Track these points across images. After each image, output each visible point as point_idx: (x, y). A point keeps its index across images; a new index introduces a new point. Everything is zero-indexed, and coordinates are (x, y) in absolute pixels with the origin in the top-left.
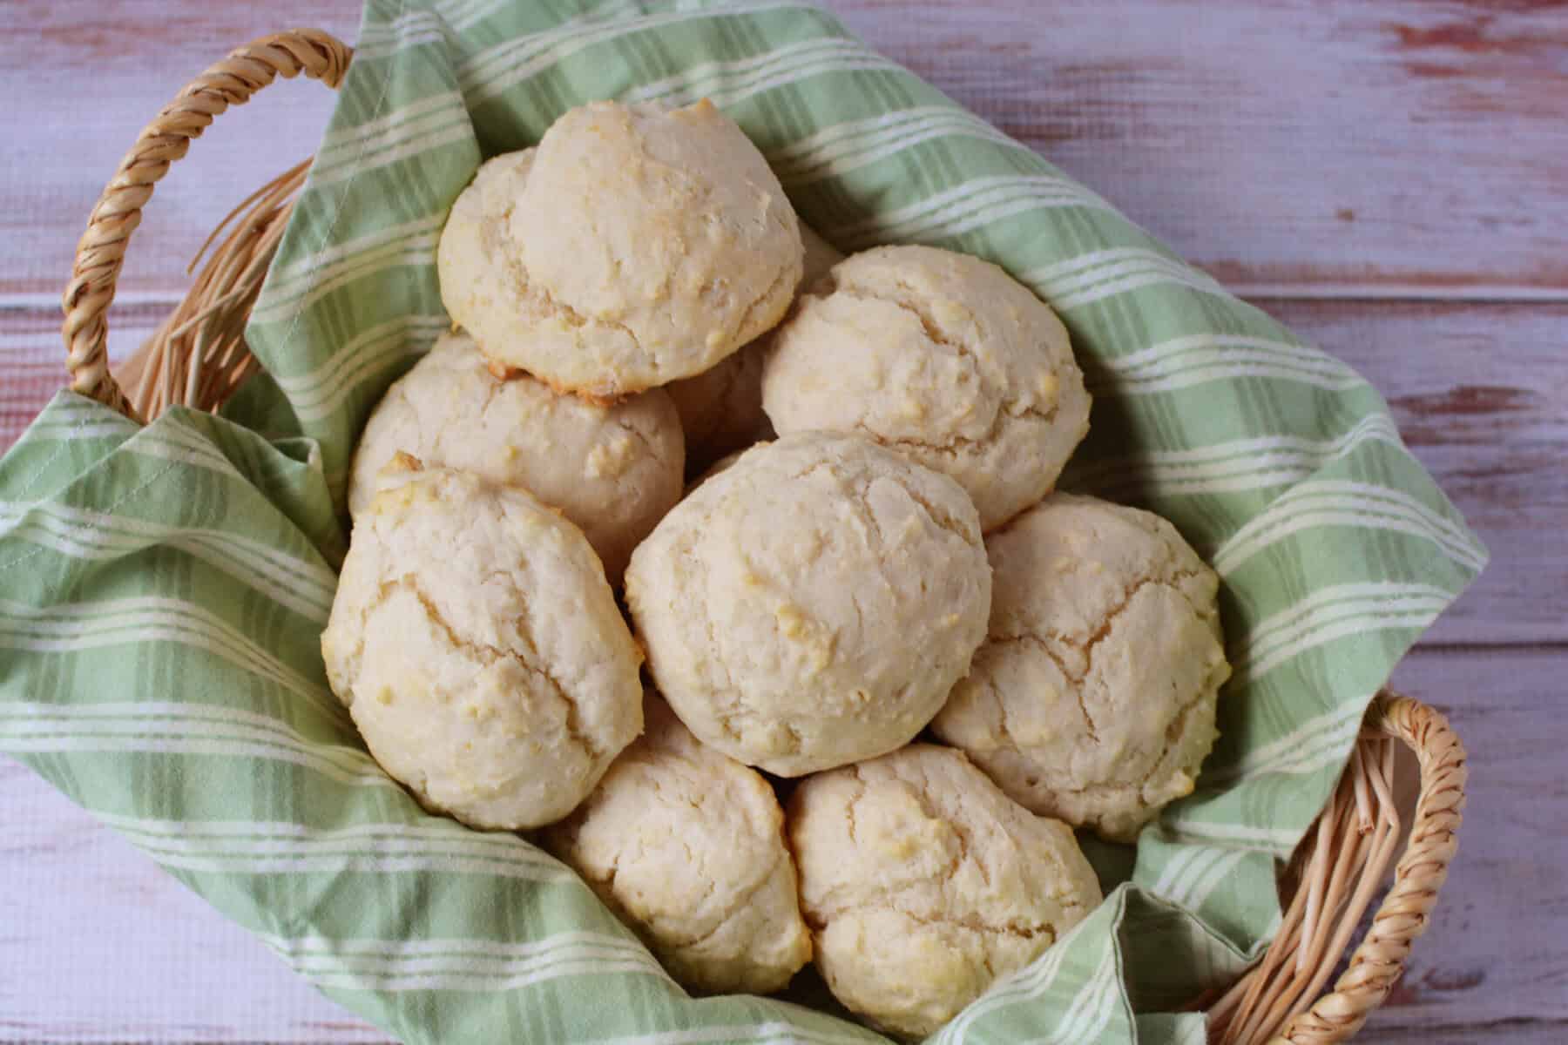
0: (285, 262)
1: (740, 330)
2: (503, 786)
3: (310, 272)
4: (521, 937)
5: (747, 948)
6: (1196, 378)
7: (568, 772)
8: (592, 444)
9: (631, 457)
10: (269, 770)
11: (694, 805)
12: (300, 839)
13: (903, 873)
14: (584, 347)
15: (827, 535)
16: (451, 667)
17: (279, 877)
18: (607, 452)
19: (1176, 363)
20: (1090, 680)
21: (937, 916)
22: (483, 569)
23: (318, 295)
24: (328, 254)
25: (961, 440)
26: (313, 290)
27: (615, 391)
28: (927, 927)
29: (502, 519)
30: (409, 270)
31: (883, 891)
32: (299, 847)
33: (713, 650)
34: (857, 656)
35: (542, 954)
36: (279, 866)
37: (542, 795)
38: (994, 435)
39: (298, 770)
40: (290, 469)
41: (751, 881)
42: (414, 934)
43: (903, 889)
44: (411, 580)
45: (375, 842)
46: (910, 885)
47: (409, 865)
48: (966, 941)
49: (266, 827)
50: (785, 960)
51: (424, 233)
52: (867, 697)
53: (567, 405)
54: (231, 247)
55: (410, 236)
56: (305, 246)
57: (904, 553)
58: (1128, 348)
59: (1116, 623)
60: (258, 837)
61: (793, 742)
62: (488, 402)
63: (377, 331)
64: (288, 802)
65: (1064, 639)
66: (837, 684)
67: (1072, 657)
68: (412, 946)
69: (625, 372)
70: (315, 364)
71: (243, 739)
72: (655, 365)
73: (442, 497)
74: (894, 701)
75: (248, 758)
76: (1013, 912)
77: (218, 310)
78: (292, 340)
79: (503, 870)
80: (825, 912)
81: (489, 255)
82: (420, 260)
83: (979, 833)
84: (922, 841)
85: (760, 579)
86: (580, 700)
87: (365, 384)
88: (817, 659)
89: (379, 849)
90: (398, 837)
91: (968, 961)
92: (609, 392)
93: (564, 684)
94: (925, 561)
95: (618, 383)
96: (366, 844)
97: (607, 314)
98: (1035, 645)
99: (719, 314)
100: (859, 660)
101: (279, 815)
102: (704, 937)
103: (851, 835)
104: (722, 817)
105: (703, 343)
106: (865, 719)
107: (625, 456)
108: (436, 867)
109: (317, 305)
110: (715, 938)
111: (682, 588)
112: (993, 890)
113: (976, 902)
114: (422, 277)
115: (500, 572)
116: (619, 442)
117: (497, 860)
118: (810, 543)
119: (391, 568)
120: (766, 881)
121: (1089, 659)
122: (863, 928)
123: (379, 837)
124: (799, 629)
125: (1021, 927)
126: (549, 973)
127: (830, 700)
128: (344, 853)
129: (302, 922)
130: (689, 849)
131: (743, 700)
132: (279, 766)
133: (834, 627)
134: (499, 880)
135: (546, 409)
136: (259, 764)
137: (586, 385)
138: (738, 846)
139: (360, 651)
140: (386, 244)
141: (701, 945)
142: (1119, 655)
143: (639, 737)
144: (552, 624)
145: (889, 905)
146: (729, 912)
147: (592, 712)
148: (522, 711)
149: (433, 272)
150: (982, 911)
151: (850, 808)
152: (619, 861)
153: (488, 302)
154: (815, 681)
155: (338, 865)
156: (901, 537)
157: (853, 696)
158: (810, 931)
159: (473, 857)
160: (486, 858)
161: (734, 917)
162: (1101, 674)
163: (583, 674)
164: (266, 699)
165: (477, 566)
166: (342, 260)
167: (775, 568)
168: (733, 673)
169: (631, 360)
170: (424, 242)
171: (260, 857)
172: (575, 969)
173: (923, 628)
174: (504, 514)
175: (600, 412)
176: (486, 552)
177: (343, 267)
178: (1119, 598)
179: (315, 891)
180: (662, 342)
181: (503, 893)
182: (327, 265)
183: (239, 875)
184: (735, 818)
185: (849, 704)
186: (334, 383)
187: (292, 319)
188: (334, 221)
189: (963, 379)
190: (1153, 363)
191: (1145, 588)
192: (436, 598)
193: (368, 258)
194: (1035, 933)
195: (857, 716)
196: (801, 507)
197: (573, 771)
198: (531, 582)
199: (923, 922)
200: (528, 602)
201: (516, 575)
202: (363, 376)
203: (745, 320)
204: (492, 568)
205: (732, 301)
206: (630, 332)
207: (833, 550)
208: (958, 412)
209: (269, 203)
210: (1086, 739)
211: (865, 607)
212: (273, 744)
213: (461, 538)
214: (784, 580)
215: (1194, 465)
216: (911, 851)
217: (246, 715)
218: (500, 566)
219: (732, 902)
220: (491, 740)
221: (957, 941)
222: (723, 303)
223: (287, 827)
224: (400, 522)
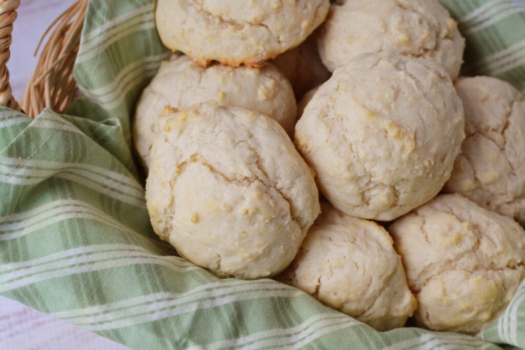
0: (88, 31)
1: (314, 21)
2: (264, 251)
3: (101, 34)
4: (291, 325)
5: (389, 309)
6: (504, 15)
7: (293, 238)
8: (258, 86)
9: (277, 89)
10: (143, 268)
11: (353, 243)
12: (170, 299)
13: (458, 250)
14: (246, 39)
15: (398, 87)
16: (229, 193)
17: (165, 320)
18: (266, 88)
19: (493, 11)
20: (507, 147)
21: (476, 268)
22: (233, 141)
23: (106, 46)
24: (108, 24)
25: (426, 50)
26: (105, 42)
27: (263, 58)
28: (474, 274)
29: (235, 117)
30: (143, 32)
31: (450, 261)
32: (172, 303)
33: (354, 157)
34: (425, 142)
35: (305, 329)
36: (164, 314)
37: (282, 252)
38: (436, 48)
39: (157, 267)
40: (109, 131)
41: (389, 272)
42: (241, 334)
43: (459, 259)
44: (194, 158)
45: (208, 292)
46: (462, 255)
47: (228, 300)
48: (493, 276)
49: (152, 297)
50: (407, 311)
51: (148, 13)
52: (433, 163)
53: (241, 71)
54: (52, 42)
55: (142, 15)
56: (96, 22)
57: (434, 90)
58: (471, 10)
59: (512, 120)
60: (148, 303)
61: (396, 198)
62: (200, 79)
63: (132, 65)
64: (158, 283)
65: (493, 130)
66: (419, 159)
67: (498, 137)
68: (241, 340)
69: (267, 47)
70: (110, 79)
71: (126, 257)
72: (279, 42)
73: (201, 113)
74: (442, 165)
75: (131, 265)
76: (509, 257)
77: (53, 70)
78: (99, 67)
79: (272, 294)
80: (418, 284)
81: (186, 10)
82: (148, 26)
83: (483, 225)
84: (463, 233)
85: (374, 113)
86: (293, 198)
87: (131, 92)
88: (409, 146)
89: (211, 296)
90: (218, 288)
91: (497, 285)
92: (260, 59)
93: (284, 191)
94: (442, 93)
95: (264, 54)
96: (205, 294)
97: (255, 19)
98: (481, 136)
99: (305, 12)
100: (427, 144)
101: (156, 289)
102: (369, 309)
103: (427, 240)
104: (367, 245)
105: (300, 27)
106: (431, 176)
107: (274, 88)
108: (241, 299)
109: (106, 51)
110: (375, 307)
111: (331, 131)
112: (499, 248)
113: (492, 257)
114: (150, 35)
115: (241, 141)
116: (270, 83)
117: (268, 290)
118: (392, 92)
119: (181, 156)
120: (395, 272)
121: (504, 138)
122: (444, 283)
123: (209, 290)
124: (399, 132)
125: (512, 265)
126: (314, 336)
127: (416, 167)
128: (195, 301)
129: (184, 341)
130: (356, 265)
131: (372, 179)
132: (148, 266)
133: (414, 129)
134: (272, 299)
135: (231, 74)
136: (138, 268)
137: (249, 58)
138: (380, 256)
139: (172, 203)
140: (132, 19)
141: (368, 313)
142: (516, 133)
143: (320, 214)
144: (274, 163)
145: (453, 268)
146: (381, 290)
147: (300, 203)
148: (270, 207)
149: (155, 31)
150: (495, 261)
151: (421, 228)
152: (321, 280)
153: (192, 30)
154: (410, 159)
155: (194, 308)
156: (430, 83)
157: (426, 163)
158: (414, 295)
159: (257, 290)
160: (263, 290)
161: (383, 293)
162: (511, 143)
163: (293, 184)
164: (129, 238)
165: (229, 141)
166: (114, 27)
167: (379, 107)
168: (367, 166)
169: (268, 41)
170: (149, 17)
171: (153, 312)
172: (327, 331)
173: (449, 125)
174: (234, 116)
175: (257, 71)
176: (232, 134)
177: (115, 31)
178: (508, 109)
179: (186, 323)
180: (283, 29)
181: (276, 306)
182: (108, 30)
183: (145, 324)
184: (373, 244)
185: (425, 168)
186: (119, 90)
187: (97, 57)
188: (107, 10)
189: (421, 22)
190: (483, 13)
191: (515, 104)
192: (212, 162)
193: (126, 26)
194: (518, 267)
195: (428, 174)
196: (382, 79)
197: (295, 236)
198: (258, 144)
199: (472, 273)
200: (259, 153)
201: (249, 142)
202: (129, 88)
203: (316, 15)
204: (237, 140)
205: (309, 5)
206: (267, 27)
207: (403, 93)
208: (423, 36)
209: (64, 22)
210: (511, 175)
211: (424, 117)
212: (142, 257)
213: (217, 130)
214: (385, 112)
215: (510, 55)
216: (459, 240)
217: (122, 246)
218: (240, 139)
219: (382, 286)
220: (256, 226)
221: (489, 277)
222: (305, 7)
223: (162, 295)
224: (181, 132)
